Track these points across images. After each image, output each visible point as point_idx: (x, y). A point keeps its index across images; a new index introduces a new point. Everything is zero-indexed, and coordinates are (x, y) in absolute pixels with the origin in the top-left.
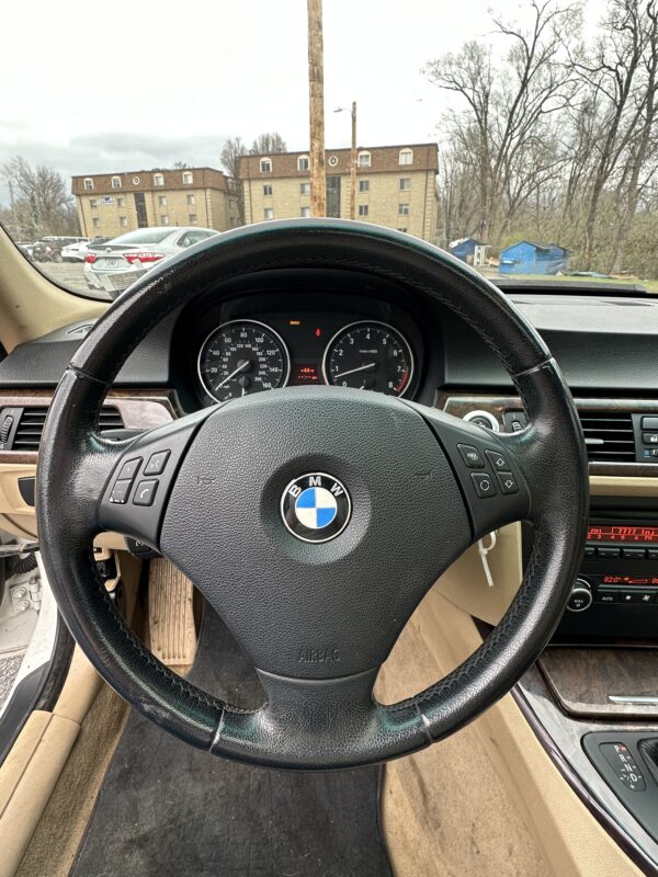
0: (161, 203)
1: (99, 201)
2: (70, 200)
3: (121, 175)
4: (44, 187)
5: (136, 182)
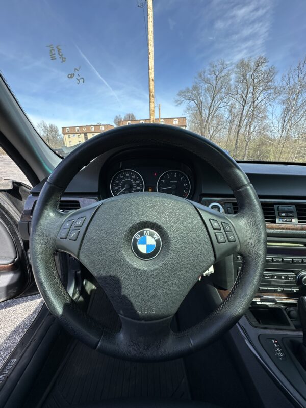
1: (71, 135)
2: (61, 135)
3: (79, 127)
4: (52, 131)
5: (84, 129)
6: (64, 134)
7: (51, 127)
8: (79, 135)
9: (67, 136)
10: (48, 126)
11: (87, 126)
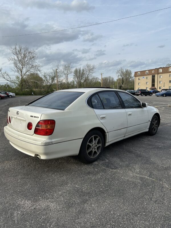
0: (160, 77)
1: (141, 78)
3: (149, 70)
4: (126, 75)
5: (153, 72)
6: (136, 77)
7: (127, 71)
8: (147, 77)
9: (137, 78)
10: (125, 71)
11: (156, 69)
